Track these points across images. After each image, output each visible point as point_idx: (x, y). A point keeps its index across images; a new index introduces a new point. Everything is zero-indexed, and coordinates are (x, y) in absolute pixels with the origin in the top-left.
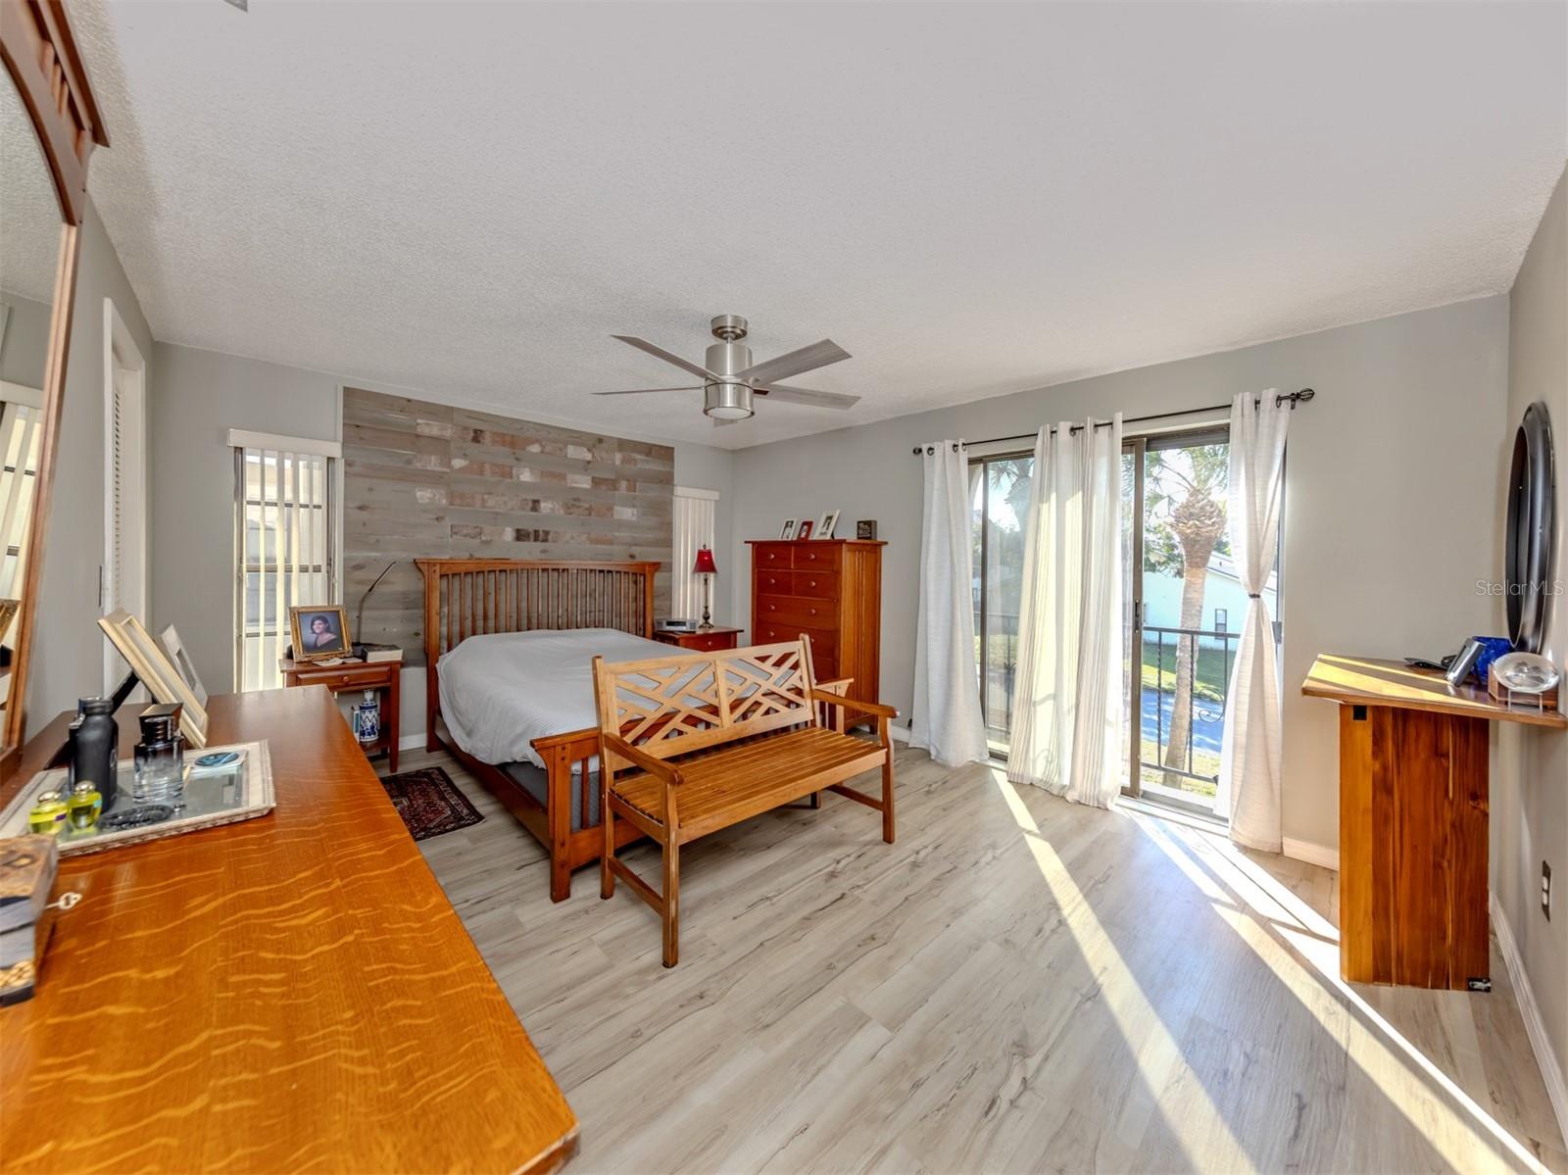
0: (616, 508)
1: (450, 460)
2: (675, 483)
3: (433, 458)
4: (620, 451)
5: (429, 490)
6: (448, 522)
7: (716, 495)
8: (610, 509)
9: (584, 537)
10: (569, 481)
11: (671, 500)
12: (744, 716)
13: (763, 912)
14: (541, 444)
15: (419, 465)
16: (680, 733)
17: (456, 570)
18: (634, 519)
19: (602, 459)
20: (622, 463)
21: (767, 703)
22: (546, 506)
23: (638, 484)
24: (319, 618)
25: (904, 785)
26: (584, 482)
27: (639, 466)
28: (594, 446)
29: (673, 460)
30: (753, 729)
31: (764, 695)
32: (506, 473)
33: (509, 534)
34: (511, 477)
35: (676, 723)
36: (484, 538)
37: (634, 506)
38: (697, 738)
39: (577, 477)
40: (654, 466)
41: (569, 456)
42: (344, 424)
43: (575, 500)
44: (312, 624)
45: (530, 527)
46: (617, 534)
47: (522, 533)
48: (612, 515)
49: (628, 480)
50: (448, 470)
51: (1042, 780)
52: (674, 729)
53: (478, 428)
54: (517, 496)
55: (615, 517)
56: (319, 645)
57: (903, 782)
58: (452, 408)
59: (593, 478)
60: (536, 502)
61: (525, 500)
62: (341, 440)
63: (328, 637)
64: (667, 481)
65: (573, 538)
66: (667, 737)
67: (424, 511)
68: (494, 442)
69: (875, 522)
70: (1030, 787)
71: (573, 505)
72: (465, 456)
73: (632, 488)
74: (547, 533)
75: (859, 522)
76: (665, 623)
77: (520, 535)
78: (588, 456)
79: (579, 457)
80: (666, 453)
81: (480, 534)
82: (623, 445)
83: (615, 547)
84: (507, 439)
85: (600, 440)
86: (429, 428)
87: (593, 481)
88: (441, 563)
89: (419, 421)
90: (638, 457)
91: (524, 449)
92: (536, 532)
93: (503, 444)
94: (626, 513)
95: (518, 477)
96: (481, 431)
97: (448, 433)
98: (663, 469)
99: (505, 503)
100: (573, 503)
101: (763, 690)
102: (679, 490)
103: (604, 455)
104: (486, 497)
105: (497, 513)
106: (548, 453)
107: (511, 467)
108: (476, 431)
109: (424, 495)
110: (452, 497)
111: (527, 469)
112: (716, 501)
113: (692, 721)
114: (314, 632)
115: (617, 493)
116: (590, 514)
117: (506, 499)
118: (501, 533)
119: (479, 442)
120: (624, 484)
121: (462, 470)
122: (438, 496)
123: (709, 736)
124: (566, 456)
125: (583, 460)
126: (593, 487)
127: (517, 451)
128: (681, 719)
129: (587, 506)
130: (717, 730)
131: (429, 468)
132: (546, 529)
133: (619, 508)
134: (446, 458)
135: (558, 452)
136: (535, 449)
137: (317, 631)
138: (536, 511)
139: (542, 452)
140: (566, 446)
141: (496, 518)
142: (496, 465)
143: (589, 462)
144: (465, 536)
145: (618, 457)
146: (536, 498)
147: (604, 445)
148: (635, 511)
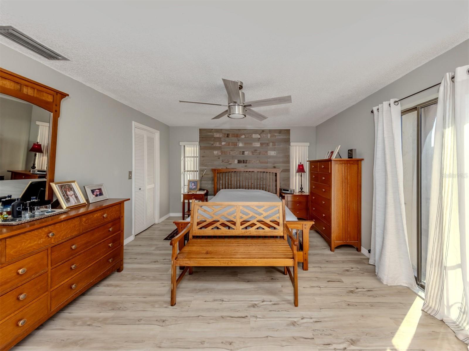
0: (268, 152)
1: (221, 143)
2: (291, 141)
3: (218, 143)
4: (270, 133)
5: (217, 151)
6: (221, 159)
7: (308, 144)
8: (267, 152)
9: (258, 161)
10: (253, 145)
11: (289, 147)
12: (246, 228)
13: (216, 305)
14: (245, 135)
15: (214, 145)
16: (218, 228)
17: (220, 172)
18: (275, 155)
19: (264, 137)
20: (270, 137)
21: (259, 225)
22: (246, 153)
23: (276, 143)
24: (193, 182)
25: (343, 282)
26: (258, 145)
27: (277, 137)
28: (261, 133)
29: (290, 134)
30: (250, 233)
31: (257, 221)
32: (235, 144)
33: (236, 161)
34: (237, 146)
35: (217, 224)
36: (230, 163)
37: (275, 151)
38: (224, 231)
39: (256, 143)
40: (282, 137)
41: (253, 137)
42: (200, 137)
43: (255, 150)
44: (192, 184)
45: (242, 159)
46: (269, 160)
47: (240, 161)
48: (267, 154)
49: (273, 142)
50: (221, 145)
51: (454, 323)
52: (216, 227)
53: (228, 133)
54: (238, 151)
55: (269, 155)
56: (192, 188)
57: (344, 280)
58: (222, 129)
59: (260, 143)
60: (243, 152)
61: (240, 152)
62: (199, 141)
63: (195, 187)
64: (287, 141)
65: (254, 162)
66: (212, 229)
67: (216, 157)
68: (232, 136)
69: (356, 149)
70: (441, 323)
71: (254, 152)
72: (225, 141)
73: (274, 144)
74: (247, 161)
75: (349, 150)
76: (282, 190)
77: (239, 162)
78: (259, 137)
79: (256, 137)
80: (288, 132)
81: (229, 162)
82: (270, 131)
83: (268, 164)
84: (236, 135)
85: (263, 131)
86: (217, 135)
87: (260, 144)
88: (217, 170)
89: (214, 134)
90: (276, 134)
91: (240, 137)
92: (244, 161)
93: (234, 137)
94: (272, 153)
95: (239, 145)
96: (229, 134)
97: (221, 136)
98: (286, 137)
99: (235, 153)
100: (255, 151)
101: (257, 219)
102: (292, 144)
103: (264, 135)
104: (230, 151)
105: (233, 156)
106: (247, 137)
107: (237, 143)
108: (227, 134)
109: (216, 152)
110: (222, 152)
111: (241, 143)
112: (308, 146)
113: (223, 225)
114: (192, 186)
115: (268, 147)
116: (260, 154)
117: (235, 152)
118: (234, 161)
119: (228, 137)
120: (271, 144)
121: (224, 145)
122: (219, 152)
123: (230, 232)
124: (252, 137)
125: (257, 138)
126: (260, 146)
127: (238, 138)
128: (220, 224)
129: (259, 152)
130: (233, 231)
131: (217, 146)
132: (246, 159)
133: (270, 152)
134: (220, 142)
135: (250, 137)
136: (243, 137)
137: (193, 185)
138: (244, 154)
139: (245, 137)
140: (252, 134)
141: (233, 157)
142: (233, 143)
143: (259, 138)
144: (225, 162)
145: (269, 136)
146: (244, 151)
147: (264, 132)
148: (275, 152)
